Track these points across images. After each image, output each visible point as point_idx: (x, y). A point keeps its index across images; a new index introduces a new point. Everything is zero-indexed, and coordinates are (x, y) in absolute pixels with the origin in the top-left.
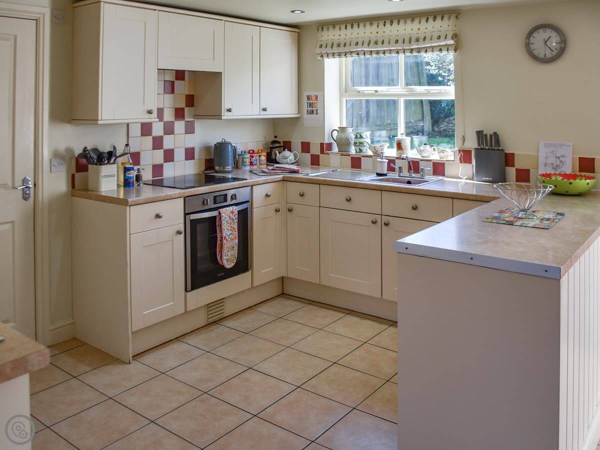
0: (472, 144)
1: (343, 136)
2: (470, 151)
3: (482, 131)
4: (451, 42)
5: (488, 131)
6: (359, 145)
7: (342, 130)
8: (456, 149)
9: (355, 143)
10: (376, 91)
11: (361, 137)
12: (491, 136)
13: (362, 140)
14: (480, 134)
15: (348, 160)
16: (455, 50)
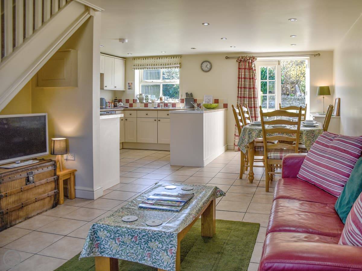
0: (184, 97)
1: (141, 97)
2: (184, 99)
4: (179, 65)
5: (189, 93)
7: (141, 94)
8: (179, 99)
9: (146, 99)
10: (152, 81)
13: (148, 98)
14: (187, 93)
15: (143, 105)
16: (180, 68)
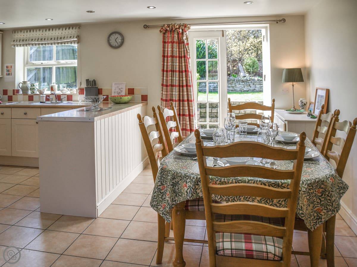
0: (84, 86)
1: (25, 85)
2: (84, 89)
3: (89, 79)
4: (76, 39)
5: (91, 80)
6: (33, 89)
7: (24, 82)
8: (77, 88)
9: (31, 89)
10: (42, 63)
11: (34, 86)
12: (92, 81)
14: (87, 81)
15: (27, 97)
16: (78, 43)
